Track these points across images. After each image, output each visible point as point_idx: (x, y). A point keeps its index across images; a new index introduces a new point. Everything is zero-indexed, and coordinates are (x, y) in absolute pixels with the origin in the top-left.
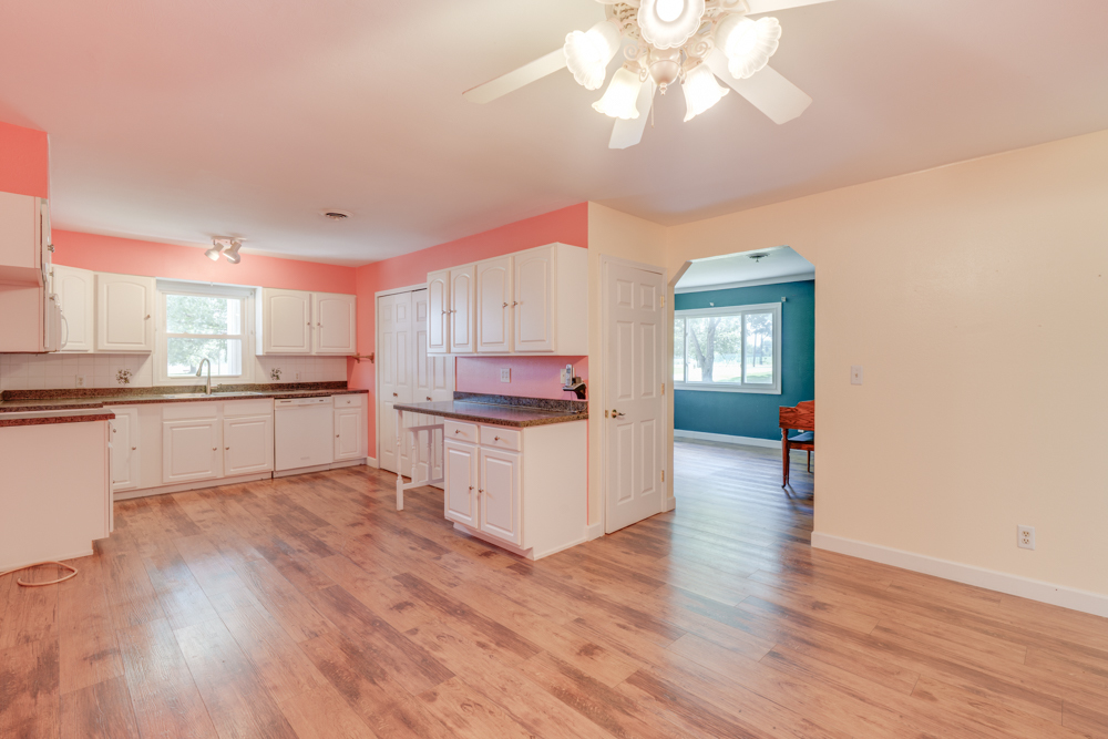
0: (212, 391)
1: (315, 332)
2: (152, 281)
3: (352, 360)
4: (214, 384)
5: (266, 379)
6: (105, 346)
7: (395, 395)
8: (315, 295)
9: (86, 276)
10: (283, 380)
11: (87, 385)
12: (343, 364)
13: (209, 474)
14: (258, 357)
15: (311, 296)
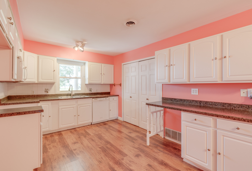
0: (73, 95)
1: (103, 76)
2: (56, 59)
3: (112, 85)
4: (73, 93)
5: (88, 92)
6: (41, 80)
7: (131, 97)
8: (103, 65)
9: (35, 56)
10: (93, 92)
11: (35, 93)
12: (109, 86)
13: (73, 124)
14: (86, 84)
15: (102, 65)
